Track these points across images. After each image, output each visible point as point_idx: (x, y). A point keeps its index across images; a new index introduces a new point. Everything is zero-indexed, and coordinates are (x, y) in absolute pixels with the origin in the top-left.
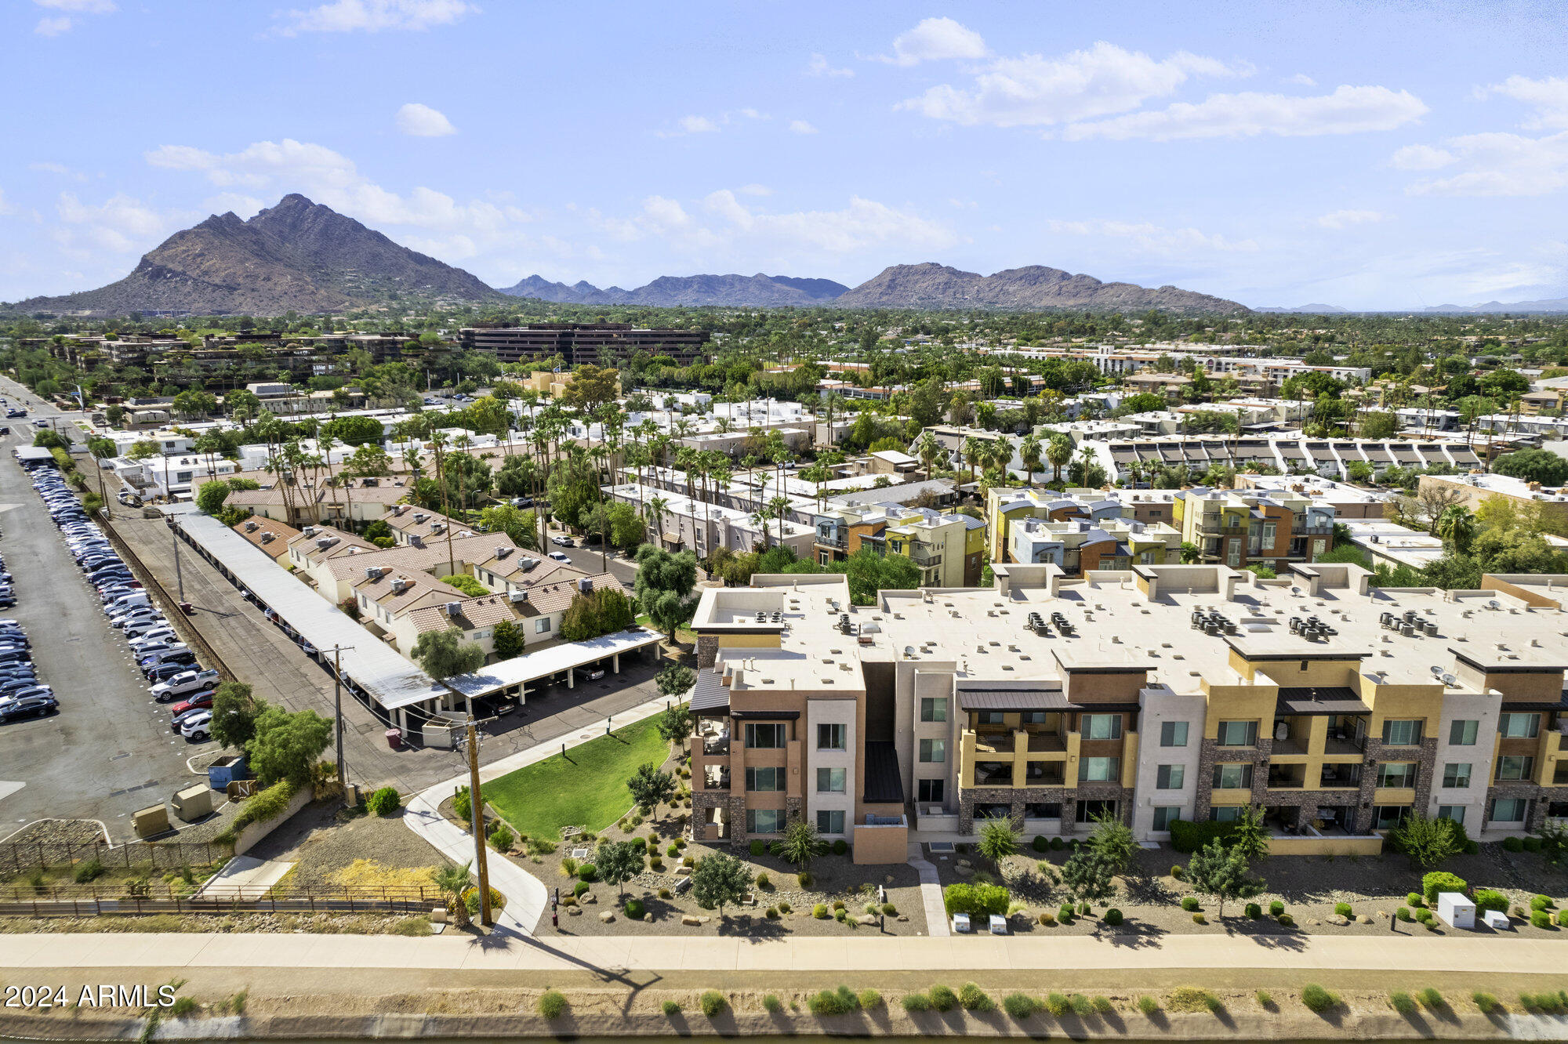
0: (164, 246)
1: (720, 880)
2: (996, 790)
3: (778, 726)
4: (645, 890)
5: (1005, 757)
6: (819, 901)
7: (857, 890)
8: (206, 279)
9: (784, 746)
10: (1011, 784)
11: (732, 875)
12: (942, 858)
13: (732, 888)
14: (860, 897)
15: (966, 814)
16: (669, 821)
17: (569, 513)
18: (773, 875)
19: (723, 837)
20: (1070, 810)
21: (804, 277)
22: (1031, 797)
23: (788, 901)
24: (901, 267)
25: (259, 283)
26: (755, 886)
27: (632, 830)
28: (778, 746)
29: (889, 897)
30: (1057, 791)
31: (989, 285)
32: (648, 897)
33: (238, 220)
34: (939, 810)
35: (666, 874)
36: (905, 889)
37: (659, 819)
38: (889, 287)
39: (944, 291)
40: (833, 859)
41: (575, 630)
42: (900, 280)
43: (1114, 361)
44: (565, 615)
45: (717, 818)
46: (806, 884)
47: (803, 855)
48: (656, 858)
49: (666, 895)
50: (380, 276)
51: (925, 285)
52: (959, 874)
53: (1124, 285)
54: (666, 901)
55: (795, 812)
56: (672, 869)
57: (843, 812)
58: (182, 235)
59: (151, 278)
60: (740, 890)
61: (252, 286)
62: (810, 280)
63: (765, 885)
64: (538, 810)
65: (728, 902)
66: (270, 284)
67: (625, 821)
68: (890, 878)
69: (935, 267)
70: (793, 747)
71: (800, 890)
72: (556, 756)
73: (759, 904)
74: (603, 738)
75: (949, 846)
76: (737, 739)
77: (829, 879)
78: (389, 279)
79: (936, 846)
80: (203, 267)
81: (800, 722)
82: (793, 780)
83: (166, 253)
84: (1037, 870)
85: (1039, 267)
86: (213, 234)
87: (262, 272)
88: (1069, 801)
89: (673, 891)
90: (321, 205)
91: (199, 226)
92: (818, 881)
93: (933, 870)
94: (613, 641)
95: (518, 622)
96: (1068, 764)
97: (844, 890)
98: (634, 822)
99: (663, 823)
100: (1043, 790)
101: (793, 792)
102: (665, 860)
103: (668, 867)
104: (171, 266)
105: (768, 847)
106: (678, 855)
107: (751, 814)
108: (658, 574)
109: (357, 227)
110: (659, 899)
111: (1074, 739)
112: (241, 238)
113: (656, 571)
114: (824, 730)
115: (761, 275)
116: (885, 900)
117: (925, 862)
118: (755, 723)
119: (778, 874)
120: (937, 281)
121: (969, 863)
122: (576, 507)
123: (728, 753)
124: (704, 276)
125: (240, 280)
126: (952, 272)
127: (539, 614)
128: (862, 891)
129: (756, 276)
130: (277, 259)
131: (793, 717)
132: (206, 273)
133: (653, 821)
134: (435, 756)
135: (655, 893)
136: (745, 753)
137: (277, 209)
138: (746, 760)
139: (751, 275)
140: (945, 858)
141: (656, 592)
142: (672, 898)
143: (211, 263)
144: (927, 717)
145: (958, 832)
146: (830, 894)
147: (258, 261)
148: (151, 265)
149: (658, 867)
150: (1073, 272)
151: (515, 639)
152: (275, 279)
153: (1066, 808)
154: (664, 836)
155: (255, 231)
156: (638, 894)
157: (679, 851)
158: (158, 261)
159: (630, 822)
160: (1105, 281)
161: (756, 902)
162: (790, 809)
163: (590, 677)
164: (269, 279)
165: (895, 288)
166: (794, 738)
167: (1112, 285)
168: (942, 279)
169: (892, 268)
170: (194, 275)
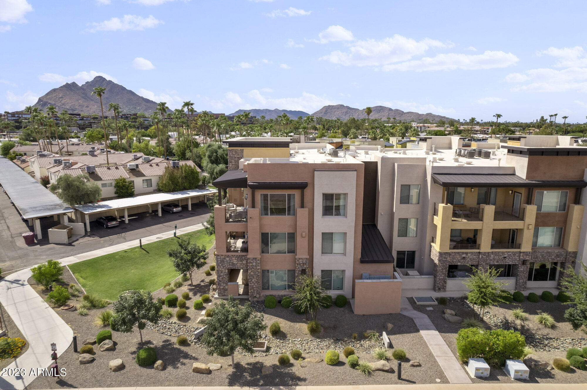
0: (47, 94)
1: (230, 326)
2: (467, 253)
3: (289, 196)
4: (165, 337)
5: (474, 225)
6: (328, 347)
7: (362, 337)
8: (63, 106)
9: (295, 214)
10: (479, 248)
11: (242, 321)
12: (428, 309)
13: (243, 334)
14: (366, 343)
15: (442, 274)
16: (202, 284)
17: (181, 153)
18: (284, 325)
19: (243, 294)
20: (523, 270)
21: (293, 110)
22: (494, 259)
23: (298, 347)
24: (329, 106)
25: (84, 108)
26: (268, 331)
27: (173, 291)
28: (289, 214)
29: (393, 343)
30: (514, 254)
31: (362, 113)
32: (167, 344)
33: (77, 85)
34: (416, 273)
35: (189, 324)
36: (406, 335)
37: (194, 284)
38: (325, 113)
39: (346, 115)
40: (337, 310)
41: (165, 184)
42: (329, 111)
43: (418, 127)
44: (161, 177)
45: (240, 280)
46: (314, 332)
47: (312, 305)
48: (184, 310)
49: (184, 342)
50: (131, 107)
51: (338, 113)
52: (449, 322)
53: (413, 113)
54: (183, 348)
55: (303, 272)
56: (196, 319)
57: (343, 271)
58: (54, 90)
59: (42, 106)
60: (252, 337)
61: (81, 109)
62: (295, 111)
63: (277, 333)
64: (111, 280)
65: (239, 349)
66: (88, 109)
67: (169, 284)
68: (390, 326)
69: (342, 106)
70: (302, 214)
71: (309, 337)
72: (135, 248)
73: (272, 350)
74: (172, 239)
75: (431, 299)
76: (253, 206)
77: (335, 328)
78: (135, 108)
79: (420, 299)
80: (62, 102)
81: (307, 191)
82: (301, 243)
83: (48, 97)
84: (514, 318)
85: (381, 106)
86: (67, 90)
87: (85, 104)
88: (524, 262)
89: (190, 338)
90: (109, 81)
91: (61, 87)
92: (326, 328)
93: (426, 319)
94: (188, 193)
95: (132, 179)
96: (526, 231)
97: (350, 336)
98: (175, 285)
99: (198, 286)
100: (503, 253)
101: (302, 254)
102: (191, 312)
103: (192, 318)
104: (50, 102)
105: (280, 302)
106: (203, 308)
107: (265, 273)
108: (217, 156)
109: (123, 89)
110: (177, 346)
111: (531, 211)
112: (78, 92)
113: (215, 154)
114: (328, 197)
115: (276, 109)
116: (391, 346)
117: (415, 312)
118: (269, 192)
119: (289, 323)
120: (343, 111)
121: (453, 312)
122: (185, 150)
123: (246, 221)
124: (256, 109)
125: (77, 107)
126: (348, 108)
127: (144, 176)
128: (367, 338)
129: (275, 110)
130: (92, 100)
131: (302, 187)
132: (63, 104)
133: (190, 285)
134: (54, 248)
135: (174, 340)
136: (260, 220)
137: (92, 82)
138: (261, 226)
139: (273, 109)
140: (431, 309)
141: (215, 165)
142: (189, 345)
143: (65, 100)
144: (405, 199)
145: (434, 289)
146: (337, 340)
147: (84, 100)
148: (42, 101)
149: (183, 317)
150: (393, 108)
151: (127, 189)
152: (90, 107)
153: (522, 268)
154: (195, 294)
155: (83, 89)
156: (157, 341)
157: (204, 305)
158: (45, 100)
159: (172, 285)
160: (405, 111)
161: (268, 349)
162: (299, 268)
163: (173, 211)
164: (88, 107)
165: (327, 114)
166: (302, 206)
167: (408, 113)
168: (345, 110)
169: (326, 106)
170: (59, 105)
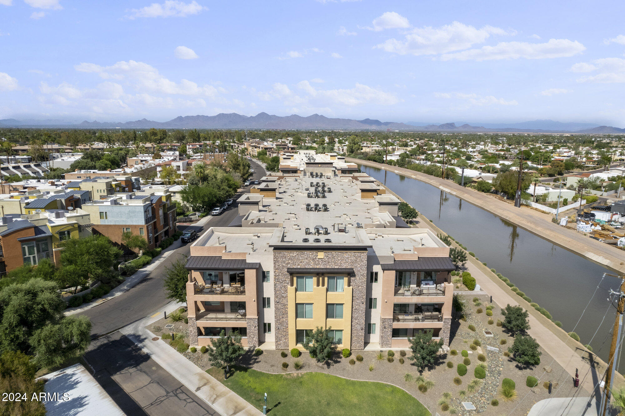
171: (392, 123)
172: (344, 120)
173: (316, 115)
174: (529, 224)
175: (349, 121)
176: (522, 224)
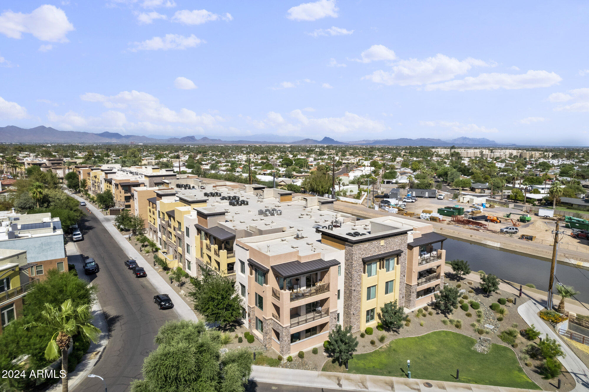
171: (134, 136)
172: (79, 133)
173: (43, 127)
174: (361, 212)
175: (85, 134)
176: (356, 213)
